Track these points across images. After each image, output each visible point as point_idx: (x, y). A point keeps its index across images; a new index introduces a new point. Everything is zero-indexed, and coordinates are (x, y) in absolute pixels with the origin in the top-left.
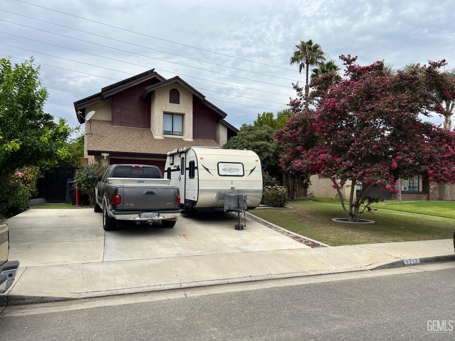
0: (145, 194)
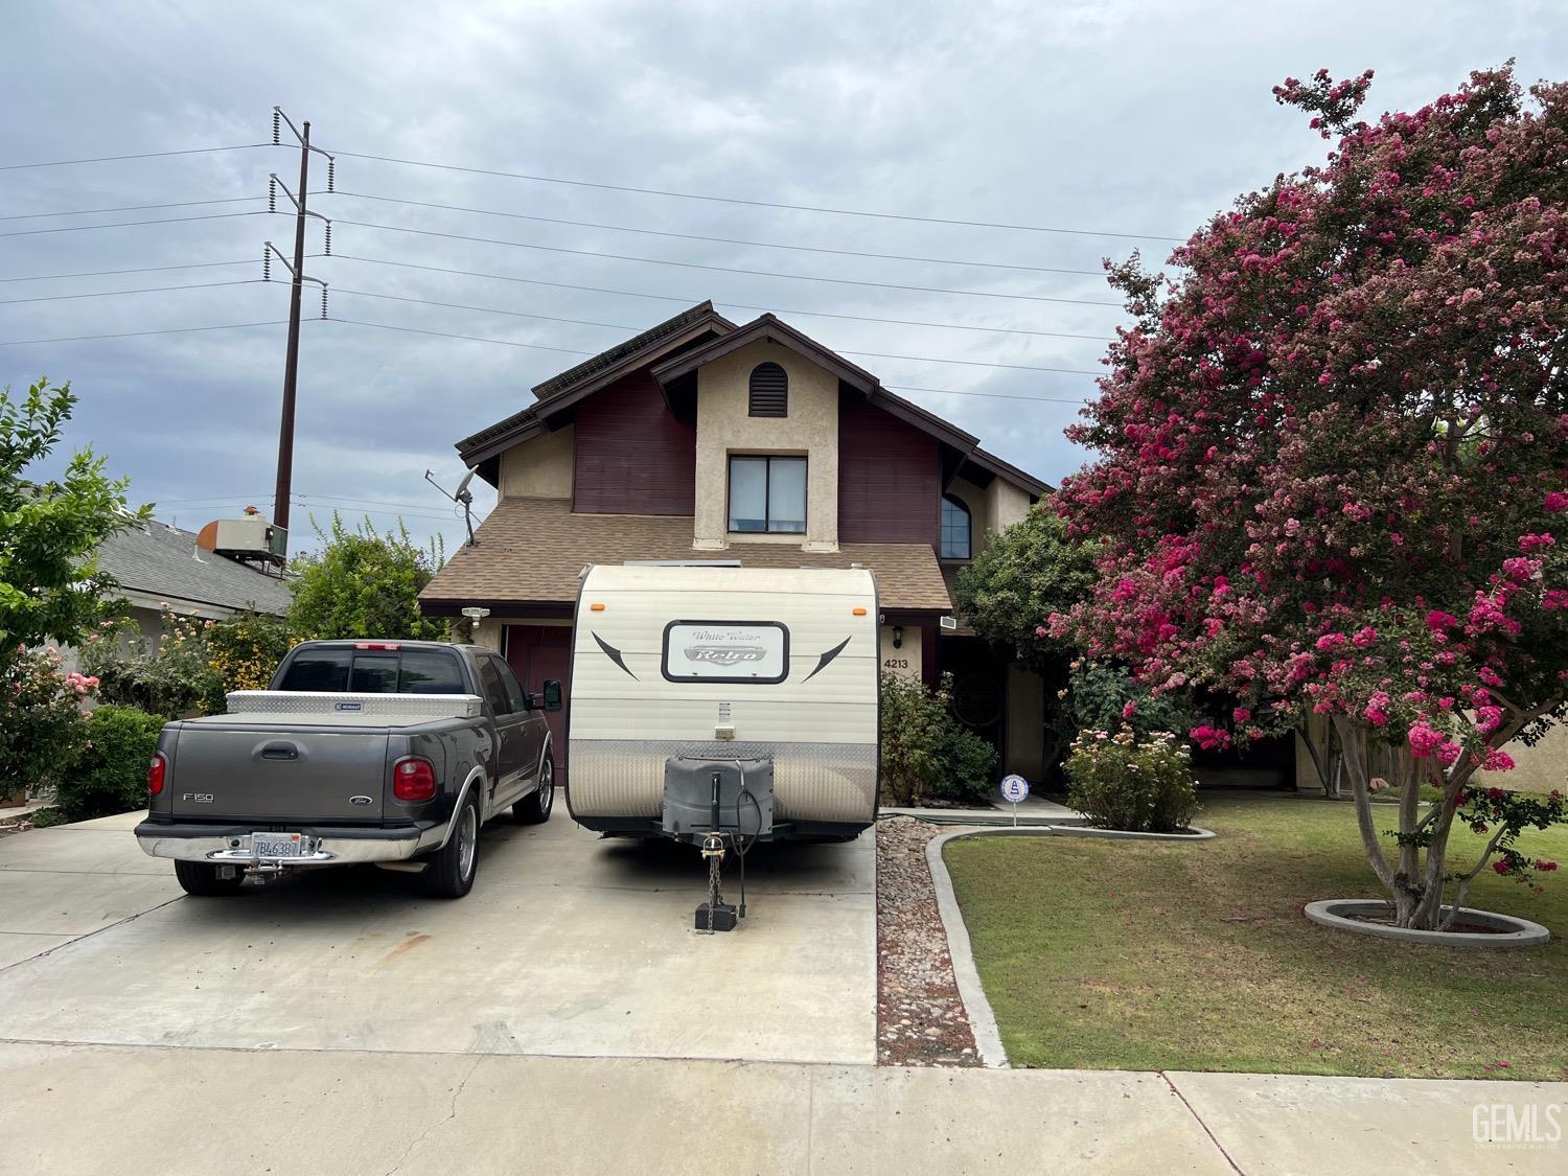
0: (257, 754)
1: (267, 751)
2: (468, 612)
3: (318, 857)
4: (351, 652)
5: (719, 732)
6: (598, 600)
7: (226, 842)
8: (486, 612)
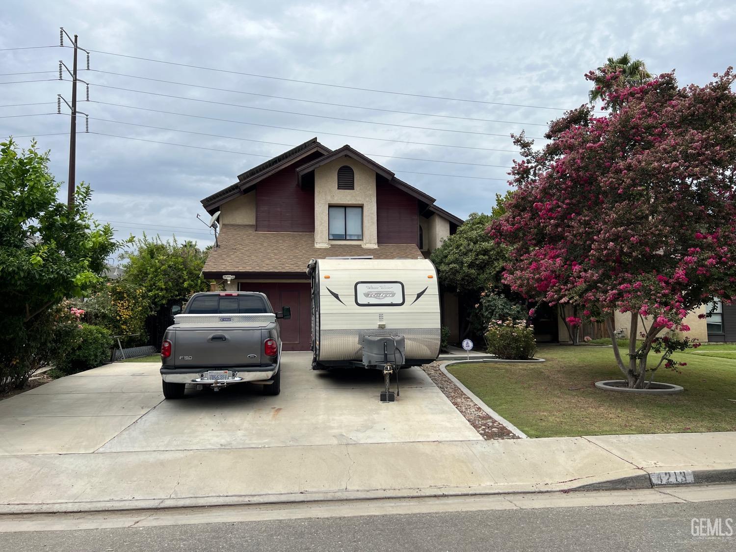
0: (209, 339)
1: (214, 338)
2: (225, 277)
3: (237, 379)
4: (218, 297)
5: (379, 325)
6: (327, 274)
7: (197, 375)
8: (233, 277)
